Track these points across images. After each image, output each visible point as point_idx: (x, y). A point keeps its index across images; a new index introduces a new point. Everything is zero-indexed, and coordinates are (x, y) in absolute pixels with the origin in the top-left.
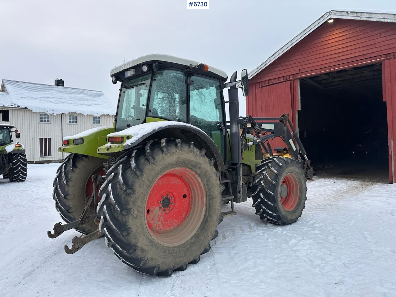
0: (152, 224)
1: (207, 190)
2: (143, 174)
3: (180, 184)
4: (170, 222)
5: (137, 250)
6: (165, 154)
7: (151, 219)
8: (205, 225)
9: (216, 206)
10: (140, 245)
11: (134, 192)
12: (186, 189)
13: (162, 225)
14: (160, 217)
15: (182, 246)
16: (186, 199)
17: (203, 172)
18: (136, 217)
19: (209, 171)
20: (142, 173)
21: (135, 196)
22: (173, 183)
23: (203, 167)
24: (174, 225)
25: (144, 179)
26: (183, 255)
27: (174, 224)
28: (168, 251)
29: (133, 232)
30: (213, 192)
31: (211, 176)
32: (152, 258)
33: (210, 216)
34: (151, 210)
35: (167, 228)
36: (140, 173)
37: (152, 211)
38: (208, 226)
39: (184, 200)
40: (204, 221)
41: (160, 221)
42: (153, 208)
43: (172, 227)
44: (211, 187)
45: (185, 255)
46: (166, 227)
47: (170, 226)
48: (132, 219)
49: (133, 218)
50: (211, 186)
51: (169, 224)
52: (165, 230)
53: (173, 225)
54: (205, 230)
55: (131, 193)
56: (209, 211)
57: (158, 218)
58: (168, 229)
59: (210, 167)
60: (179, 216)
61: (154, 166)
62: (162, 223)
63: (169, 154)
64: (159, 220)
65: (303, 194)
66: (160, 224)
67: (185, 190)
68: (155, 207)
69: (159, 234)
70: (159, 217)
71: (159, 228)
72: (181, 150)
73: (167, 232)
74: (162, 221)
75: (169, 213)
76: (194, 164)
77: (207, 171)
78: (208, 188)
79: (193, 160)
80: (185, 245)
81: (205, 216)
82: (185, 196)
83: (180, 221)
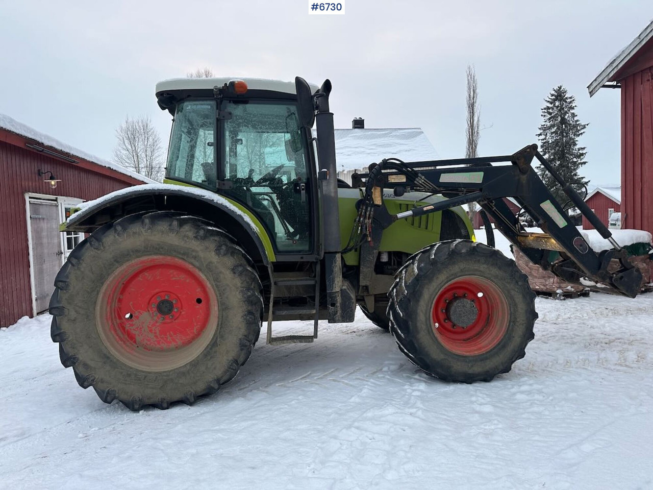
0: (135, 335)
1: (218, 295)
2: (80, 263)
3: (188, 281)
4: (171, 336)
5: (76, 364)
6: (118, 235)
7: (134, 327)
8: (211, 349)
9: (233, 322)
10: (81, 358)
11: (68, 286)
12: (199, 290)
13: (155, 339)
14: (152, 326)
15: (165, 374)
16: (200, 305)
17: (205, 265)
18: (74, 320)
19: (216, 263)
20: (79, 261)
21: (70, 291)
22: (174, 279)
23: (202, 256)
24: (177, 342)
25: (82, 269)
26: (159, 387)
27: (177, 340)
28: (136, 375)
29: (69, 339)
30: (227, 298)
31: (221, 272)
32: (102, 379)
33: (222, 337)
34: (135, 315)
35: (163, 345)
36: (77, 260)
37: (137, 317)
38: (215, 352)
39: (198, 306)
40: (212, 343)
41: (152, 333)
42: (139, 312)
43: (173, 345)
44: (224, 290)
45: (161, 387)
46: (162, 343)
47: (170, 342)
48: (66, 322)
49: (68, 320)
50: (224, 288)
51: (169, 339)
52: (158, 346)
53: (174, 340)
54: (209, 358)
55: (63, 288)
56: (220, 328)
57: (148, 327)
58: (165, 346)
59: (217, 257)
60: (188, 330)
61: (99, 252)
62: (156, 337)
63: (125, 235)
64: (151, 331)
65: (517, 324)
66: (152, 337)
67: (197, 290)
68: (141, 312)
69: (149, 350)
70: (150, 326)
71: (149, 343)
72: (150, 228)
73: (162, 350)
74: (155, 333)
75: (171, 322)
76: (182, 252)
77: (211, 262)
78: (219, 291)
79: (177, 244)
80: (171, 373)
81: (214, 335)
82: (199, 301)
83: (188, 337)
